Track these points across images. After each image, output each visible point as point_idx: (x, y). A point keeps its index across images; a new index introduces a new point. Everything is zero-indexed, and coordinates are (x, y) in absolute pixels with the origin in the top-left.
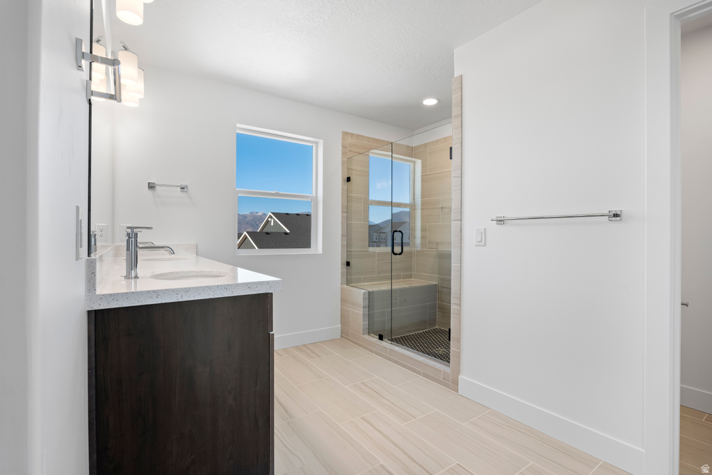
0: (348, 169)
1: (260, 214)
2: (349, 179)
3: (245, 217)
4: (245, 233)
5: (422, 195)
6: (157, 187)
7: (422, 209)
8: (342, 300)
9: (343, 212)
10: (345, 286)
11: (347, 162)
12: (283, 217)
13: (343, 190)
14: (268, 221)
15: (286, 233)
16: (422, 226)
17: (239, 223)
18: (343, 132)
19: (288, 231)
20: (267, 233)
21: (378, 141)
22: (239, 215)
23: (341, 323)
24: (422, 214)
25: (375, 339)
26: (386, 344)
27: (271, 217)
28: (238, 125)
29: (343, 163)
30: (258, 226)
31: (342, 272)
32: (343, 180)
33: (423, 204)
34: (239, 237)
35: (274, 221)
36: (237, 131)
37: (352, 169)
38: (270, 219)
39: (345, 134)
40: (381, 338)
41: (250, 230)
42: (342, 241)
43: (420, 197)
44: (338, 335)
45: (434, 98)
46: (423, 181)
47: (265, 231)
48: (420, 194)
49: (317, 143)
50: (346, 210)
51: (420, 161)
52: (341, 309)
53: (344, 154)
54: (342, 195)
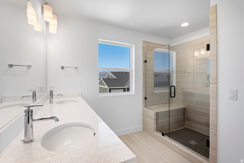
0: (145, 57)
1: (106, 72)
2: (146, 61)
3: (101, 73)
4: (101, 79)
5: (176, 67)
6: (65, 68)
7: (176, 73)
8: (143, 114)
9: (143, 76)
10: (144, 108)
11: (145, 54)
12: (114, 73)
13: (143, 66)
14: (109, 75)
15: (115, 79)
16: (176, 81)
17: (100, 75)
18: (143, 41)
19: (116, 78)
20: (109, 79)
21: (158, 44)
22: (99, 72)
23: (143, 124)
24: (176, 75)
25: (160, 135)
26: (166, 138)
27: (110, 73)
28: (99, 40)
29: (143, 54)
30: (105, 76)
31: (143, 102)
32: (143, 62)
33: (176, 71)
34: (100, 80)
35: (111, 74)
36: (99, 42)
37: (147, 57)
38: (109, 74)
39: (144, 42)
40: (163, 135)
41: (103, 77)
42: (143, 88)
43: (175, 68)
44: (141, 129)
45: (187, 22)
46: (177, 61)
47: (108, 78)
48: (175, 67)
49: (132, 46)
50: (144, 75)
51: (175, 52)
52: (143, 118)
53: (143, 50)
54: (143, 69)
